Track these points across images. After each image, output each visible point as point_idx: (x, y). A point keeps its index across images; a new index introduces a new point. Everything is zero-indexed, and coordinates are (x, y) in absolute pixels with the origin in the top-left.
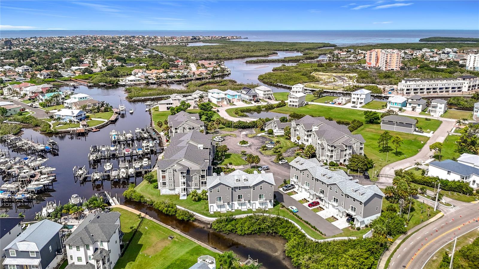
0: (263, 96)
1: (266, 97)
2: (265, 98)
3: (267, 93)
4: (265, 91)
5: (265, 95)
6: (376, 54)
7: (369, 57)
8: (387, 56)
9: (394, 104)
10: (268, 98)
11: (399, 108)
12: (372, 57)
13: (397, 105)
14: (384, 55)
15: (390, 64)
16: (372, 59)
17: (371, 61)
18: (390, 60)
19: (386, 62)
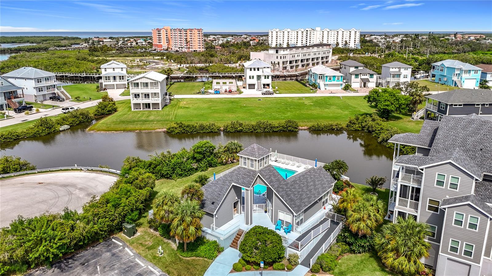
0: (35, 92)
1: (44, 95)
2: (42, 98)
3: (44, 84)
4: (39, 80)
5: (40, 89)
6: (165, 32)
7: (158, 37)
8: (186, 34)
9: (332, 78)
10: (51, 98)
11: (341, 84)
12: (161, 37)
13: (337, 81)
14: (180, 32)
15: (192, 43)
16: (162, 39)
17: (161, 42)
18: (191, 38)
19: (187, 41)
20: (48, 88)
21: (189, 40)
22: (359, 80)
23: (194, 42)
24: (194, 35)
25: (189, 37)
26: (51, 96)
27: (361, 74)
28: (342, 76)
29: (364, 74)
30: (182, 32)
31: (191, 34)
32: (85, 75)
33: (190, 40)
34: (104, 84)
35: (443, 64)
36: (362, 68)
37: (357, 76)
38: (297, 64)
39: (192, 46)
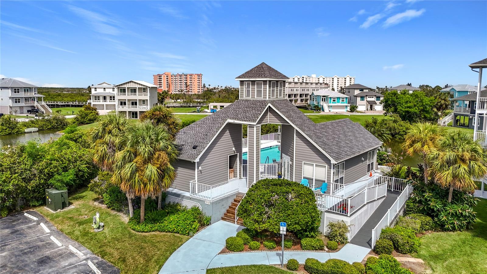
0: (10, 103)
1: (21, 108)
3: (22, 94)
4: (16, 90)
5: (17, 100)
6: (166, 78)
7: (158, 81)
8: (186, 78)
9: (336, 100)
10: (28, 111)
11: (346, 106)
12: (162, 81)
13: (341, 103)
14: (180, 77)
15: (191, 87)
16: (163, 84)
17: (162, 87)
18: (191, 83)
19: (186, 85)
20: (27, 99)
21: (188, 84)
22: (364, 102)
23: (194, 86)
24: (194, 79)
25: (189, 82)
26: (30, 109)
27: (367, 96)
28: (346, 98)
29: (370, 96)
30: (182, 77)
31: (191, 78)
32: (77, 104)
33: (190, 84)
34: (93, 103)
35: (453, 88)
36: (368, 91)
37: (362, 98)
38: (295, 98)
39: (191, 89)
